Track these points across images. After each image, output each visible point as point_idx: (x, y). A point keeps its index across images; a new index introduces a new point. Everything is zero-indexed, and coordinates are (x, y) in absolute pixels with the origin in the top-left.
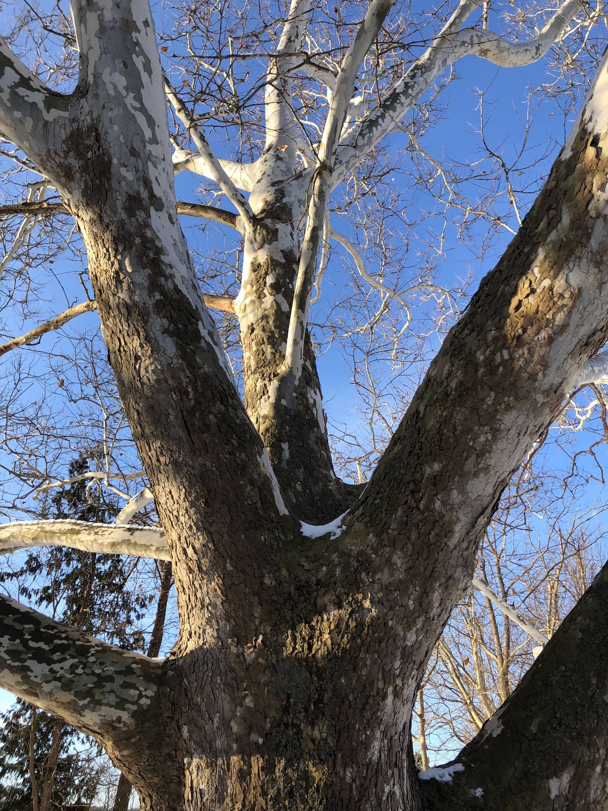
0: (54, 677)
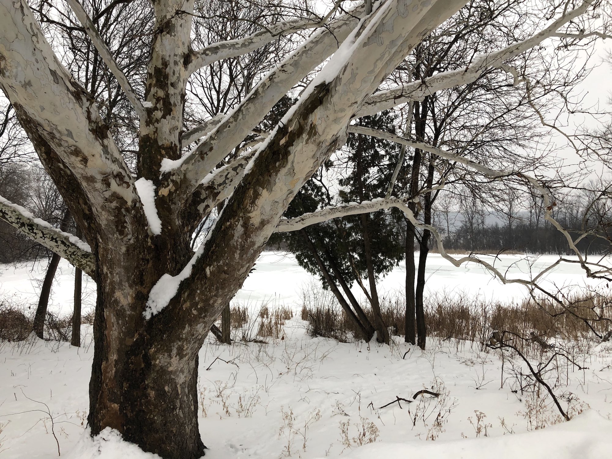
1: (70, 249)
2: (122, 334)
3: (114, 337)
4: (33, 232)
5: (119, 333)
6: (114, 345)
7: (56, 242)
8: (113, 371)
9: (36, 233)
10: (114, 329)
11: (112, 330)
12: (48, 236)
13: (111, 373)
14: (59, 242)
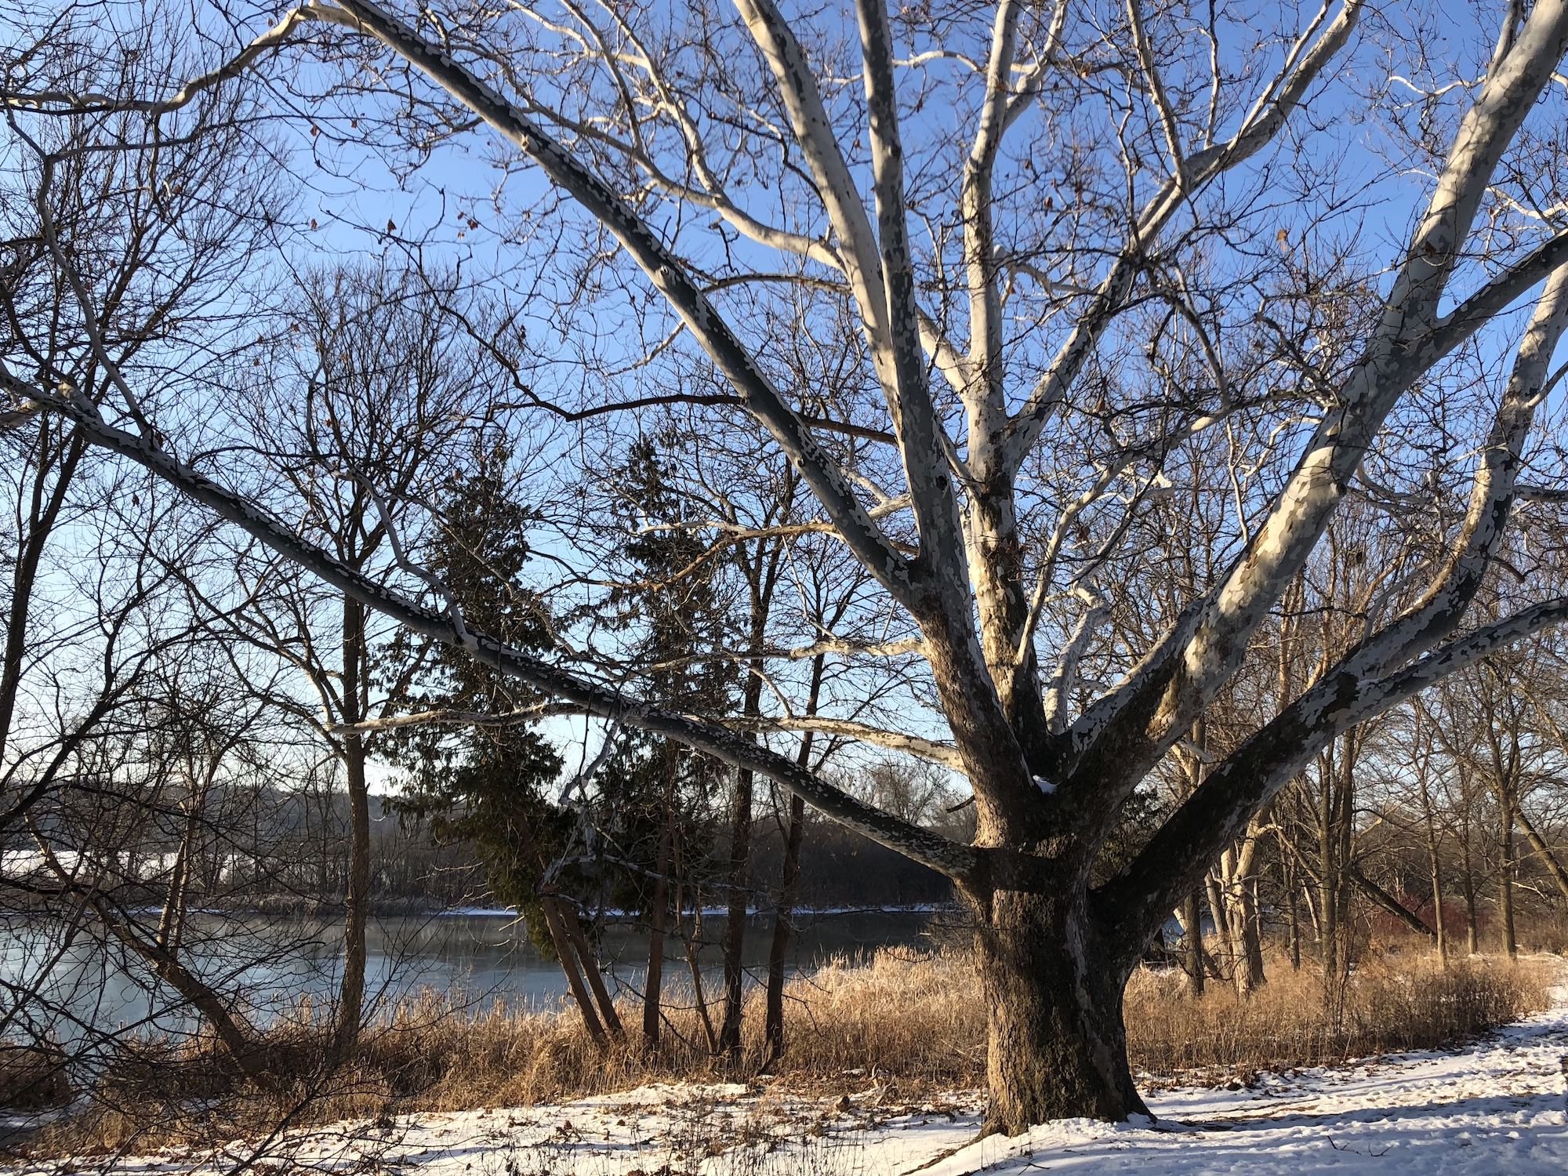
0: (935, 855)
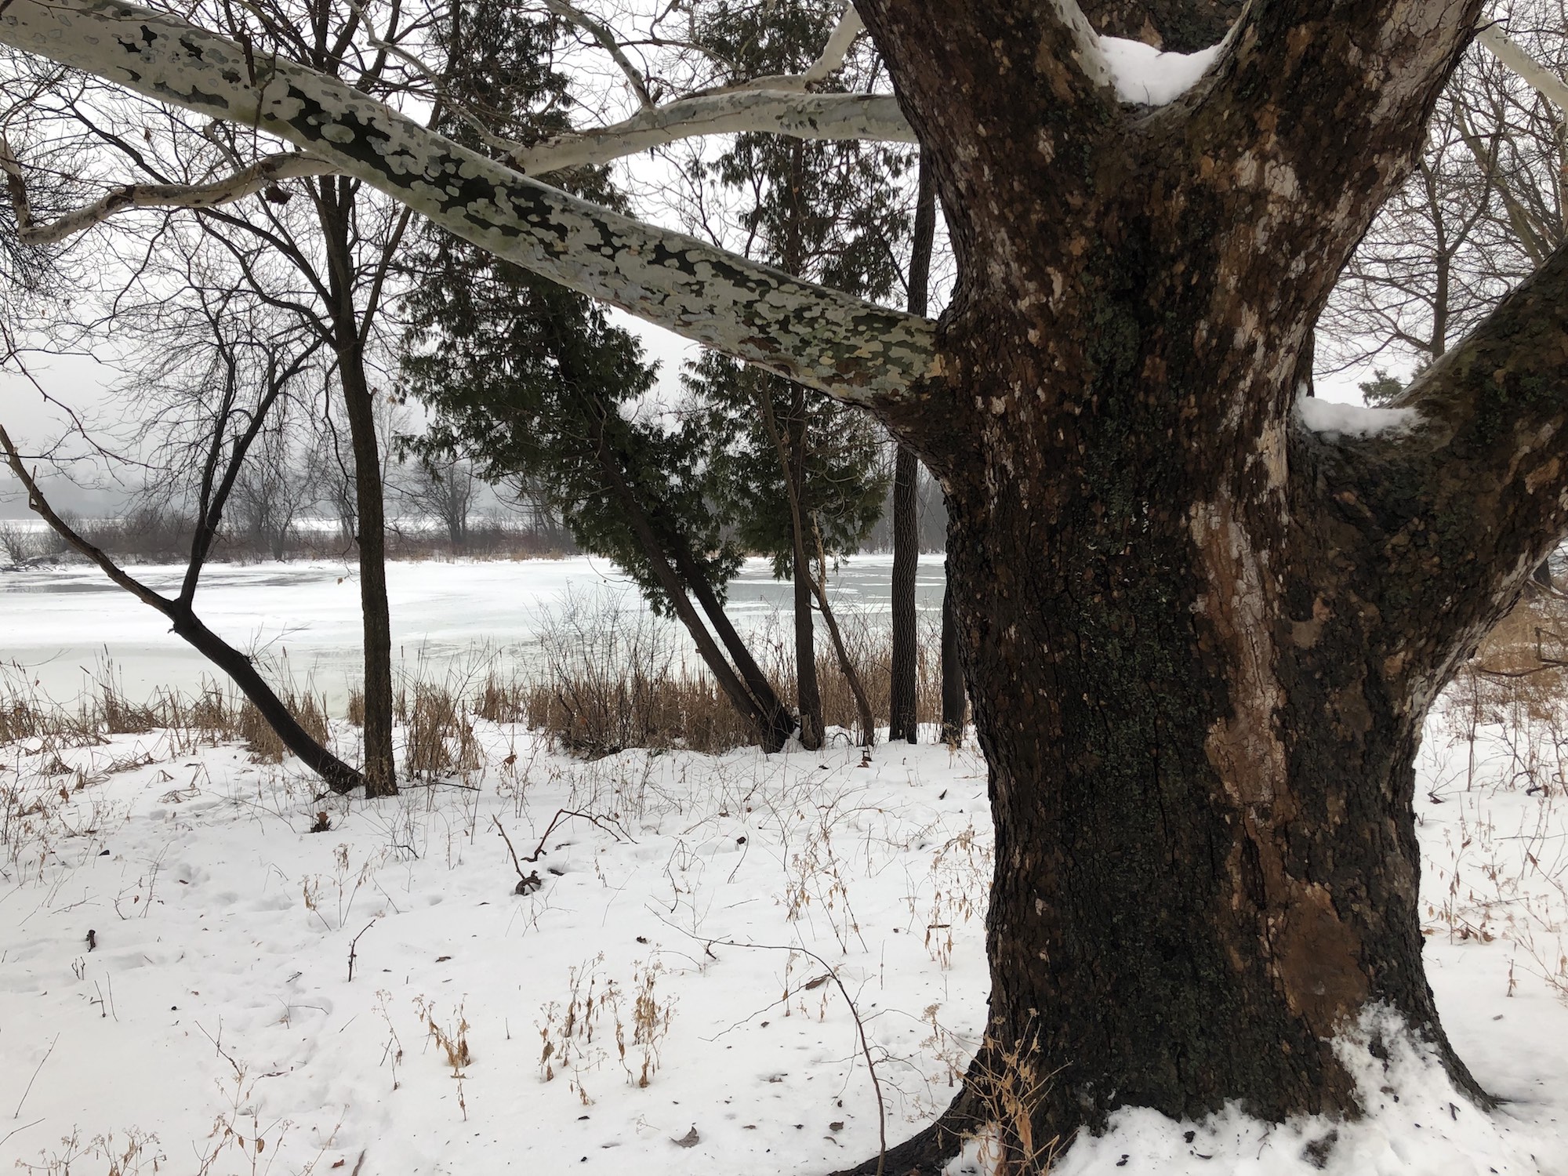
1: (772, 297)
2: (1276, 605)
3: (1249, 620)
4: (545, 224)
5: (1268, 603)
6: (1257, 649)
7: (687, 267)
8: (1279, 756)
9: (561, 231)
10: (1241, 585)
11: (1235, 592)
12: (634, 242)
13: (1269, 762)
14: (704, 272)
